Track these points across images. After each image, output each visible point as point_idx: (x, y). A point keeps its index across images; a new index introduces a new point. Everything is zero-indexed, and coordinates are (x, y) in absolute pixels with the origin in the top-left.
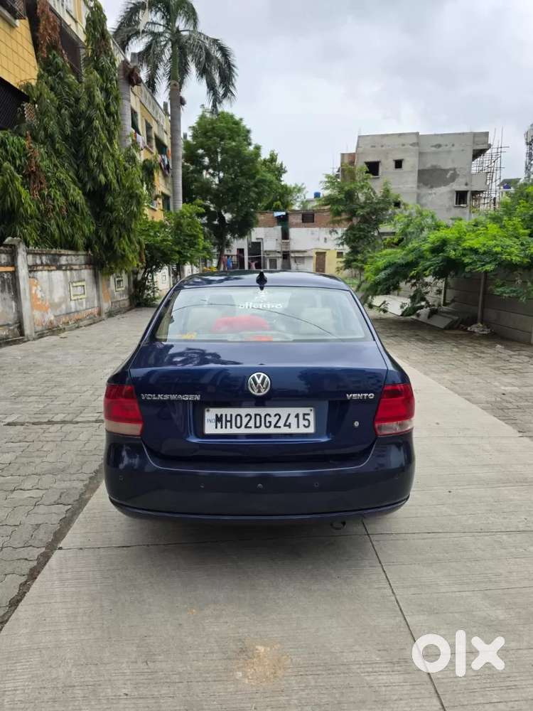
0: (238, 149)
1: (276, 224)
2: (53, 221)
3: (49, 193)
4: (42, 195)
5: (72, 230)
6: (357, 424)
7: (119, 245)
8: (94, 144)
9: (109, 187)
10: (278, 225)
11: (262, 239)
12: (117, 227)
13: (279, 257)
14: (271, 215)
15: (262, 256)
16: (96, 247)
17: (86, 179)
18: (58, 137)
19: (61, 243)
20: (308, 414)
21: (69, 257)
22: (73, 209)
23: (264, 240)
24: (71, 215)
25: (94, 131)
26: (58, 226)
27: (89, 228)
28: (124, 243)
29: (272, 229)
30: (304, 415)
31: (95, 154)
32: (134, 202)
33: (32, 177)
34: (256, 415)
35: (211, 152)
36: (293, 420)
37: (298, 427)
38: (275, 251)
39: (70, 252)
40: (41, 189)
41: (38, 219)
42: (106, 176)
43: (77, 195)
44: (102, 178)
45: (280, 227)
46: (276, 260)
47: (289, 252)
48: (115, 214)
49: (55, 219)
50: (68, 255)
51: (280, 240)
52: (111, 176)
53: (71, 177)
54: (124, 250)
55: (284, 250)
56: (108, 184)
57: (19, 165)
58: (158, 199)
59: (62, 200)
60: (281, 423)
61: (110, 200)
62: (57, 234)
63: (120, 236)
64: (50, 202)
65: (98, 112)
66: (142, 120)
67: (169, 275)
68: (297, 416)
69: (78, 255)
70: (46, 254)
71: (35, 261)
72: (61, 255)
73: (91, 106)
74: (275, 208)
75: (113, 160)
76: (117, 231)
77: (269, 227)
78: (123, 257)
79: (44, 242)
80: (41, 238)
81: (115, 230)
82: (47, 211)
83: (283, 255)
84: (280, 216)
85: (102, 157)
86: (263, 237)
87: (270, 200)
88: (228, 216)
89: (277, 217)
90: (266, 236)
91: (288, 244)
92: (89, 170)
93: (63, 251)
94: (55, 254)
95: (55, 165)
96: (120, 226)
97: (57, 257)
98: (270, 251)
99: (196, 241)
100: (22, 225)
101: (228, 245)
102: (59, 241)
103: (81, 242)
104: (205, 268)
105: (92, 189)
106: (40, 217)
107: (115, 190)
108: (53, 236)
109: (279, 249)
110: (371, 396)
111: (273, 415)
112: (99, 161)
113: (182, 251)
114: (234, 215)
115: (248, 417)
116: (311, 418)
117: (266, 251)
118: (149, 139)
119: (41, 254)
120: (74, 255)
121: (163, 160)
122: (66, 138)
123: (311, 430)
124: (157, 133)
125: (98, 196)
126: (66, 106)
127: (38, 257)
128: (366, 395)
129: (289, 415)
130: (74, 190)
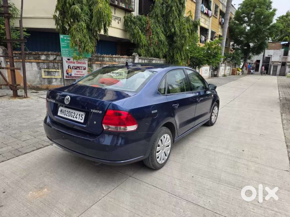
0: (262, 12)
1: (282, 48)
2: (152, 47)
3: (152, 37)
4: (150, 38)
5: (159, 51)
6: (95, 122)
7: (176, 56)
8: (172, 17)
9: (176, 33)
10: (282, 49)
11: (271, 55)
12: (176, 49)
13: (279, 65)
14: (279, 44)
15: (270, 64)
16: (168, 57)
17: (168, 31)
18: (159, 15)
19: (154, 55)
20: (83, 115)
21: (156, 61)
22: (160, 43)
23: (272, 57)
24: (159, 45)
25: (173, 11)
26: (154, 49)
27: (165, 50)
28: (178, 56)
29: (278, 50)
30: (82, 115)
31: (171, 21)
32: (184, 39)
33: (148, 31)
34: (70, 112)
35: (248, 15)
36: (78, 116)
37: (79, 119)
38: (278, 62)
39: (157, 59)
40: (150, 35)
41: (147, 47)
42: (175, 29)
43: (163, 37)
44: (173, 30)
45: (283, 50)
46: (277, 66)
47: (286, 62)
48: (176, 44)
49: (153, 46)
50: (156, 60)
51: (282, 56)
52: (176, 29)
53: (162, 31)
54: (178, 58)
55: (284, 61)
56: (175, 32)
57: (145, 27)
58: (216, 38)
59: (157, 39)
60: (75, 117)
61: (175, 38)
62: (153, 52)
63: (177, 53)
64: (152, 40)
65: (175, 3)
66: (213, 4)
67: (210, 70)
68: (79, 115)
69: (161, 60)
70: (146, 59)
71: (142, 61)
72: (153, 60)
73: (173, 2)
74: (285, 40)
75: (179, 23)
76: (176, 51)
77: (277, 49)
78: (178, 61)
79: (148, 55)
80: (147, 53)
81: (175, 50)
82: (150, 44)
83: (282, 64)
84: (284, 44)
85: (174, 22)
86: (272, 55)
87: (282, 36)
88: (251, 45)
89: (283, 44)
90: (274, 54)
91: (286, 58)
92: (169, 27)
93: (154, 59)
94: (150, 60)
95: (157, 26)
96: (177, 49)
97: (151, 61)
98: (275, 62)
99: (217, 55)
100: (141, 49)
101: (250, 58)
102: (153, 54)
103: (161, 55)
104: (234, 68)
105: (169, 34)
106: (148, 45)
107: (178, 34)
108: (151, 53)
109: (281, 61)
110: (101, 112)
111: (73, 113)
112: (173, 23)
113: (209, 60)
114: (255, 44)
115: (67, 112)
116: (83, 117)
117: (272, 62)
118: (216, 12)
119: (145, 59)
120: (159, 60)
121: (222, 21)
122: (163, 16)
123: (82, 121)
124: (221, 9)
125: (171, 37)
126: (165, 3)
127: (143, 60)
128: (98, 111)
129: (77, 114)
130: (162, 35)
